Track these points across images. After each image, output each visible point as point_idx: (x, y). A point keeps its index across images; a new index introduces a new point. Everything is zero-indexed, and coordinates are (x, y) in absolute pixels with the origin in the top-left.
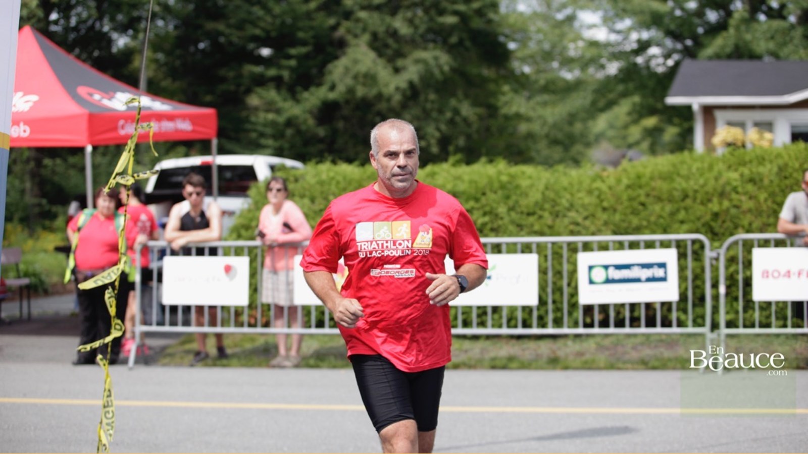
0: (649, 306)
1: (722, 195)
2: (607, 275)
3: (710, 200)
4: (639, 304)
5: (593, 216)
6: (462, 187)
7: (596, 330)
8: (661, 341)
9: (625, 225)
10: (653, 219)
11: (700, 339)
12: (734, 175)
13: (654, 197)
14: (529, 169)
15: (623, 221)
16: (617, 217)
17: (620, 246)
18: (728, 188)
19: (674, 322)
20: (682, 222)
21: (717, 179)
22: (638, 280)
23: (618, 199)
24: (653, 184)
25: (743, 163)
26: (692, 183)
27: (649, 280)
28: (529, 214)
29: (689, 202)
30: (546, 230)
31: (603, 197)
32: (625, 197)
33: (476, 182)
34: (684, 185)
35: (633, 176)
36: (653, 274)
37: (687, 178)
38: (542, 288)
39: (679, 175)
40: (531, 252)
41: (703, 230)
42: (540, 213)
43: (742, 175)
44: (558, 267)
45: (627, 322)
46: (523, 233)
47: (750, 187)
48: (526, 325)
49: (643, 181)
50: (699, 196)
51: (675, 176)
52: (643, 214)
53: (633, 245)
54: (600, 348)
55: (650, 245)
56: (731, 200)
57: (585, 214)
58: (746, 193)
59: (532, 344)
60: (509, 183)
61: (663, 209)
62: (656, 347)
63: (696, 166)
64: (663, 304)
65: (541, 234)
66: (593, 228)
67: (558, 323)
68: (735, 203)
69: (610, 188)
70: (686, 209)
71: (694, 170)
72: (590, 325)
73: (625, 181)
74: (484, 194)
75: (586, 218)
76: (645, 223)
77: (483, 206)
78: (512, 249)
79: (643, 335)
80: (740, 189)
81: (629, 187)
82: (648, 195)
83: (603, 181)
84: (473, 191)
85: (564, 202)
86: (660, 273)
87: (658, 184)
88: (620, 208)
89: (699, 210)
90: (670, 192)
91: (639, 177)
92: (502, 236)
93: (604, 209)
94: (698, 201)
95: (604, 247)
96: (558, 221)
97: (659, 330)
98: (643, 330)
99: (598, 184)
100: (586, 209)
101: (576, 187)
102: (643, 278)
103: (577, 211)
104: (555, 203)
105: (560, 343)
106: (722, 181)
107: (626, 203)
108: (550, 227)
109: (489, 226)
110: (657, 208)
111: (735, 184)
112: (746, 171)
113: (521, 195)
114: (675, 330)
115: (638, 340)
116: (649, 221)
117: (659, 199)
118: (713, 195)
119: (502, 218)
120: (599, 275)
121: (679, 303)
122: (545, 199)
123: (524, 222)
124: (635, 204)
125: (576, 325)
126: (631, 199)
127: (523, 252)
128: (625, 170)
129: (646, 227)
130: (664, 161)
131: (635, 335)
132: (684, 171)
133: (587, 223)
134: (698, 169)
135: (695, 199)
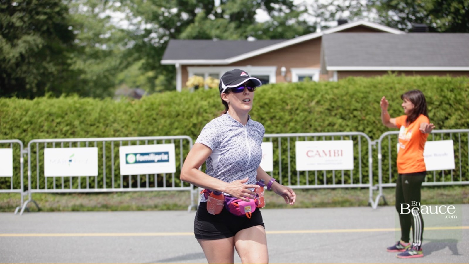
0: (159, 175)
1: (198, 114)
2: (136, 159)
3: (191, 117)
4: (154, 175)
5: (127, 126)
6: (54, 110)
7: (130, 189)
8: (165, 195)
9: (145, 131)
10: (160, 127)
11: (187, 193)
12: (205, 103)
13: (161, 115)
14: (90, 100)
15: (144, 129)
16: (140, 126)
17: (143, 143)
18: (201, 110)
19: (173, 184)
20: (176, 129)
21: (195, 105)
22: (153, 161)
23: (141, 116)
24: (160, 108)
25: (210, 97)
26: (181, 107)
27: (159, 161)
28: (91, 125)
29: (180, 118)
30: (101, 133)
31: (132, 115)
32: (144, 115)
33: (62, 107)
34: (177, 108)
35: (149, 104)
36: (161, 158)
37: (179, 105)
38: (100, 166)
39: (174, 103)
40: (93, 146)
41: (188, 133)
42: (98, 124)
43: (209, 103)
44: (108, 155)
45: (147, 184)
46: (88, 135)
47: (213, 109)
48: (91, 187)
49: (155, 106)
50: (186, 115)
51: (172, 104)
52: (155, 125)
53: (150, 142)
54: (133, 198)
55: (159, 142)
56: (203, 117)
57: (123, 125)
58: (211, 113)
59: (94, 198)
60: (80, 107)
61: (165, 122)
62: (163, 198)
63: (184, 98)
64: (166, 174)
65: (99, 136)
66: (126, 132)
67: (109, 185)
68: (205, 118)
69: (136, 110)
70: (178, 121)
71: (182, 100)
72: (127, 186)
73: (145, 107)
74: (66, 114)
75: (123, 127)
76: (156, 130)
77: (66, 121)
78: (84, 145)
79: (156, 191)
80: (208, 111)
81: (147, 110)
82: (157, 114)
83: (132, 107)
84: (60, 112)
85: (111, 118)
86: (165, 157)
87: (163, 108)
88: (142, 121)
89: (186, 122)
90: (169, 112)
91: (152, 104)
92: (77, 138)
93: (133, 122)
94: (185, 117)
95: (134, 143)
96: (107, 129)
97: (165, 188)
98: (156, 189)
99: (129, 108)
100: (123, 123)
101: (117, 110)
102: (156, 160)
103: (118, 123)
104: (106, 119)
105: (110, 196)
106: (198, 107)
107: (145, 119)
108: (104, 132)
109: (70, 132)
110: (163, 121)
111: (205, 108)
112: (211, 101)
113: (87, 114)
114: (174, 188)
115: (153, 194)
116: (158, 129)
117: (164, 116)
118: (193, 114)
119: (76, 128)
120: (131, 159)
121: (175, 174)
122: (100, 117)
123: (89, 130)
124: (150, 119)
125: (119, 186)
126: (148, 116)
127: (89, 146)
128: (144, 101)
129: (157, 132)
130: (166, 95)
131: (152, 192)
132: (177, 101)
133: (124, 130)
134: (184, 100)
135: (183, 116)
